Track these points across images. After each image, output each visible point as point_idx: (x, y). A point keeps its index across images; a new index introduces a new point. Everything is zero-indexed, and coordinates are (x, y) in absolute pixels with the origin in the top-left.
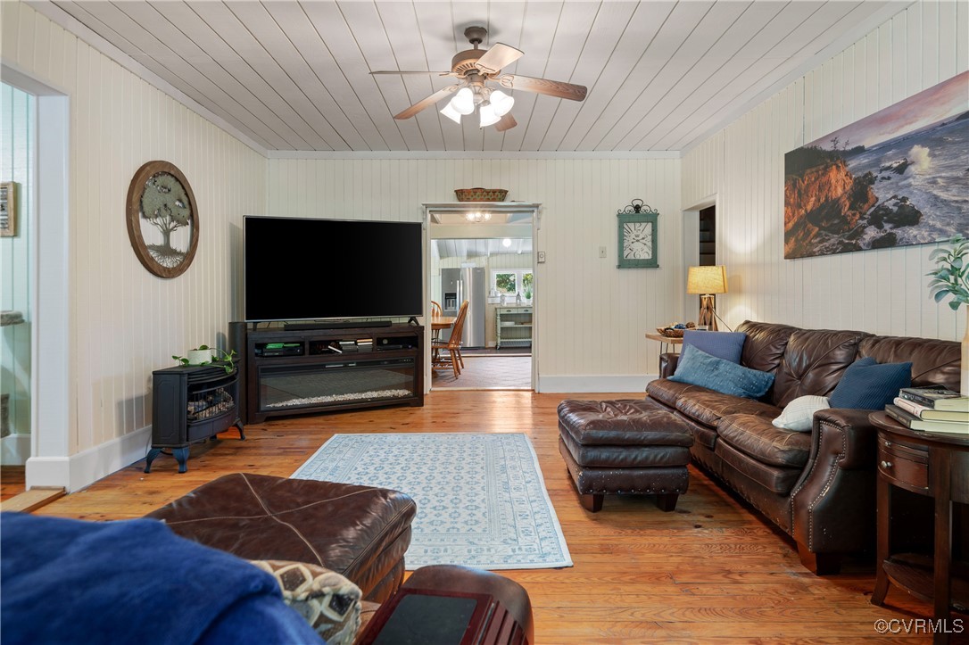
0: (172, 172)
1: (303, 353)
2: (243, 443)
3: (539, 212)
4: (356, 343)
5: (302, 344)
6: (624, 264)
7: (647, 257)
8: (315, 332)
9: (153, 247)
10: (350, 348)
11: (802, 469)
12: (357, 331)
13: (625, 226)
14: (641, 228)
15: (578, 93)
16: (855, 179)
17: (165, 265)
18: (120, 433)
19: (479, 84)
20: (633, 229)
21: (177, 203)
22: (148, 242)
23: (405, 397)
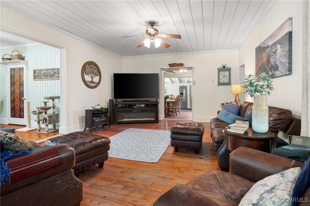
0: (93, 64)
1: (127, 108)
2: (109, 129)
3: (193, 69)
4: (140, 105)
5: (126, 105)
6: (220, 84)
7: (227, 82)
8: (130, 102)
9: (88, 81)
10: (138, 107)
11: (222, 143)
12: (141, 102)
13: (220, 72)
14: (225, 73)
15: (179, 37)
16: (268, 56)
17: (91, 85)
18: (80, 123)
19: (153, 37)
20: (223, 73)
21: (95, 71)
22: (86, 80)
23: (153, 120)
